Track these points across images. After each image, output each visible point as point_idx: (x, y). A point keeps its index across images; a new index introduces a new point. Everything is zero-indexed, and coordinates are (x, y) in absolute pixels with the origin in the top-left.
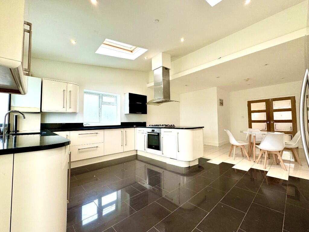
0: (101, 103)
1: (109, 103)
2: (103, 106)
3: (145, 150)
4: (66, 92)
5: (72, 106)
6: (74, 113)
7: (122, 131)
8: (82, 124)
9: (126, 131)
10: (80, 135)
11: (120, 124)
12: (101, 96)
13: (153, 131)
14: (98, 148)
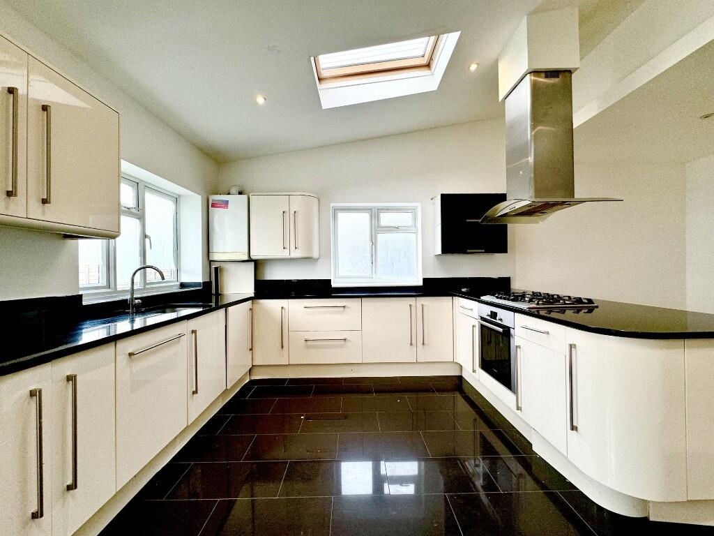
0: (375, 231)
1: (396, 229)
2: (381, 237)
3: (474, 371)
4: (287, 215)
5: (300, 245)
6: (308, 260)
7: (410, 305)
8: (329, 281)
9: (422, 305)
10: (307, 309)
11: (421, 283)
12: (375, 214)
13: (494, 315)
14: (347, 343)
